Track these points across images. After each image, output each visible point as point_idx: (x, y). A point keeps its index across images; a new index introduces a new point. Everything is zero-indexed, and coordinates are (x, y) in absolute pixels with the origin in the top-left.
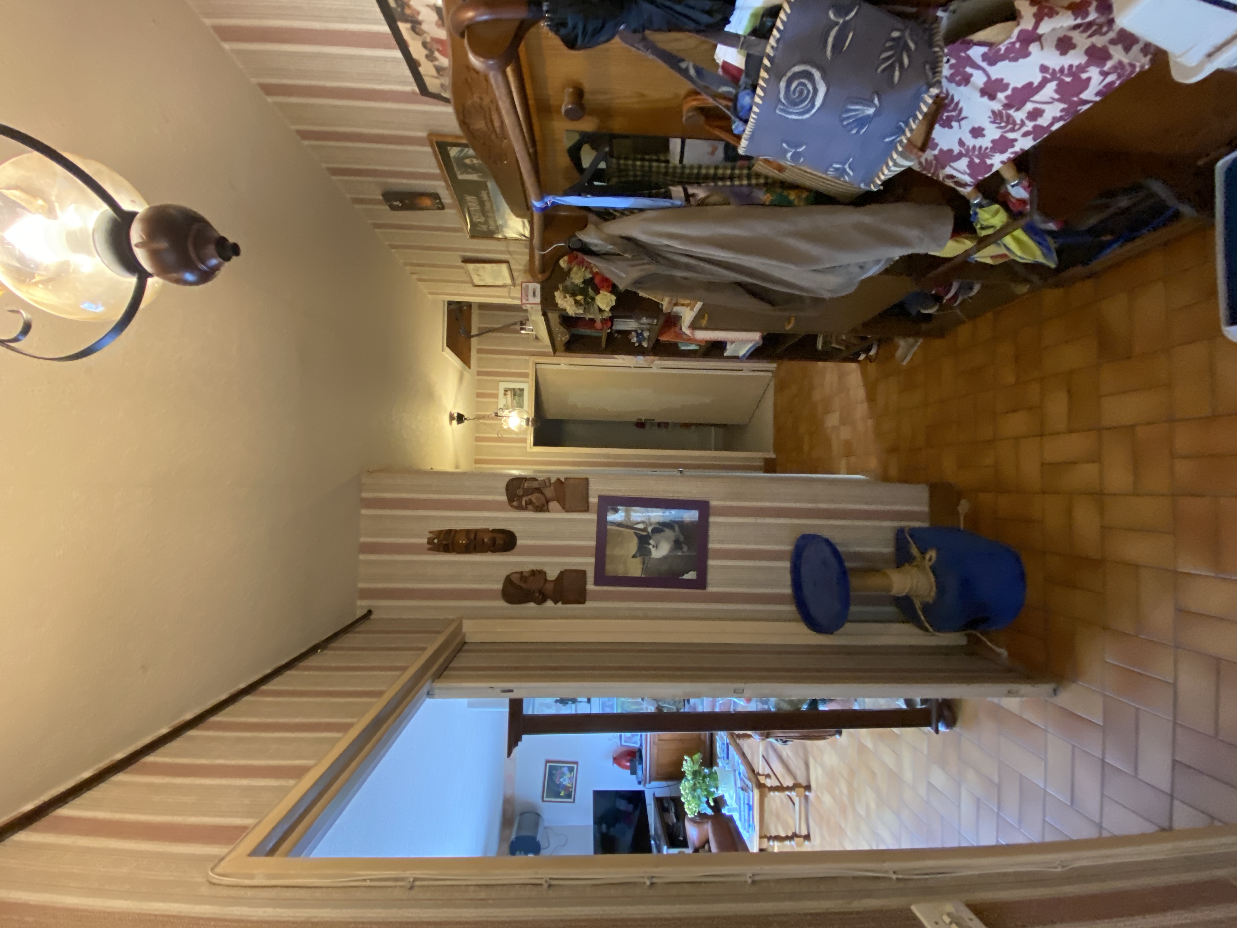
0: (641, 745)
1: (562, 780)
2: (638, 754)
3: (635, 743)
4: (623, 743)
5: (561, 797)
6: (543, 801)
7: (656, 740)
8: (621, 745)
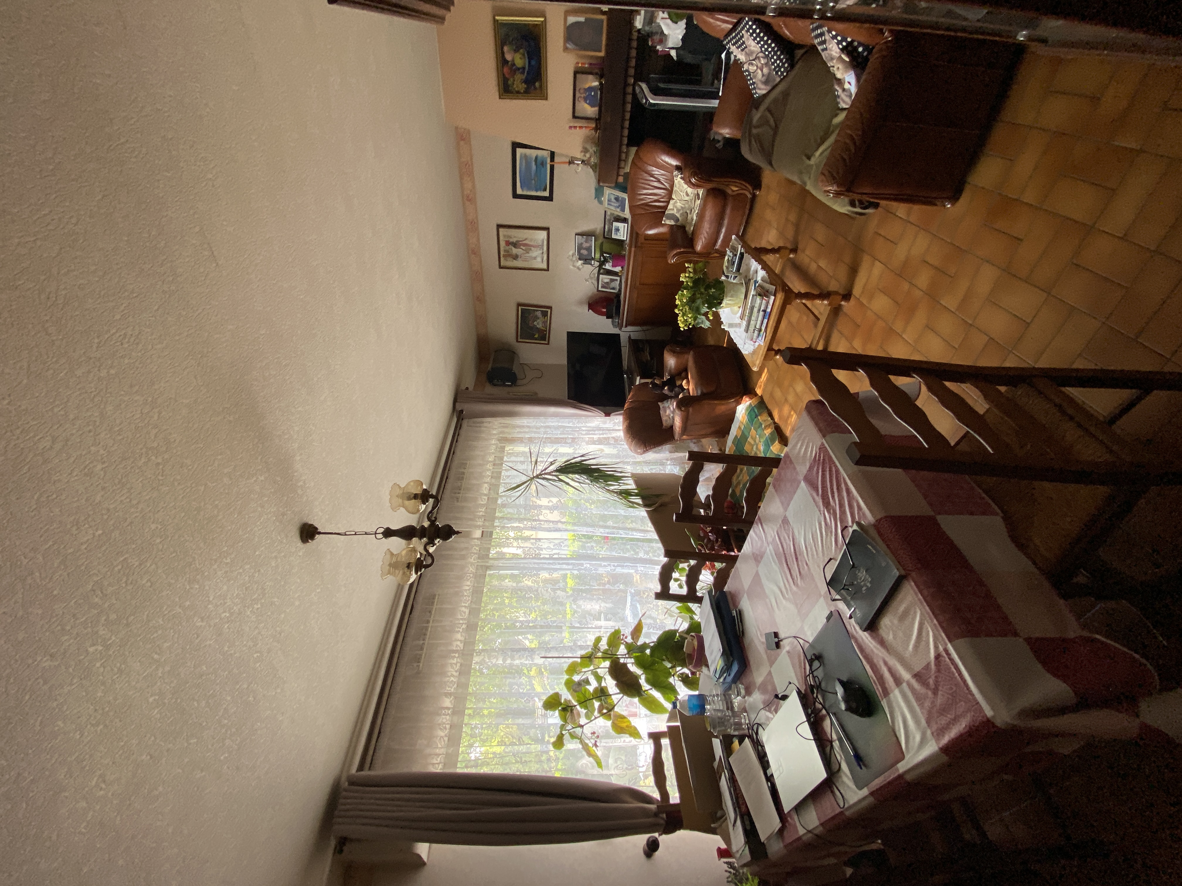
0: (620, 290)
1: (535, 323)
2: (615, 300)
3: (613, 289)
4: (600, 289)
5: (536, 339)
6: (517, 341)
7: (638, 284)
8: (598, 290)
